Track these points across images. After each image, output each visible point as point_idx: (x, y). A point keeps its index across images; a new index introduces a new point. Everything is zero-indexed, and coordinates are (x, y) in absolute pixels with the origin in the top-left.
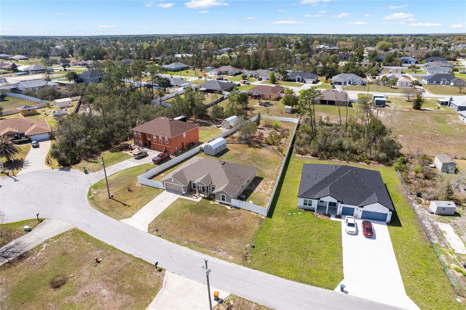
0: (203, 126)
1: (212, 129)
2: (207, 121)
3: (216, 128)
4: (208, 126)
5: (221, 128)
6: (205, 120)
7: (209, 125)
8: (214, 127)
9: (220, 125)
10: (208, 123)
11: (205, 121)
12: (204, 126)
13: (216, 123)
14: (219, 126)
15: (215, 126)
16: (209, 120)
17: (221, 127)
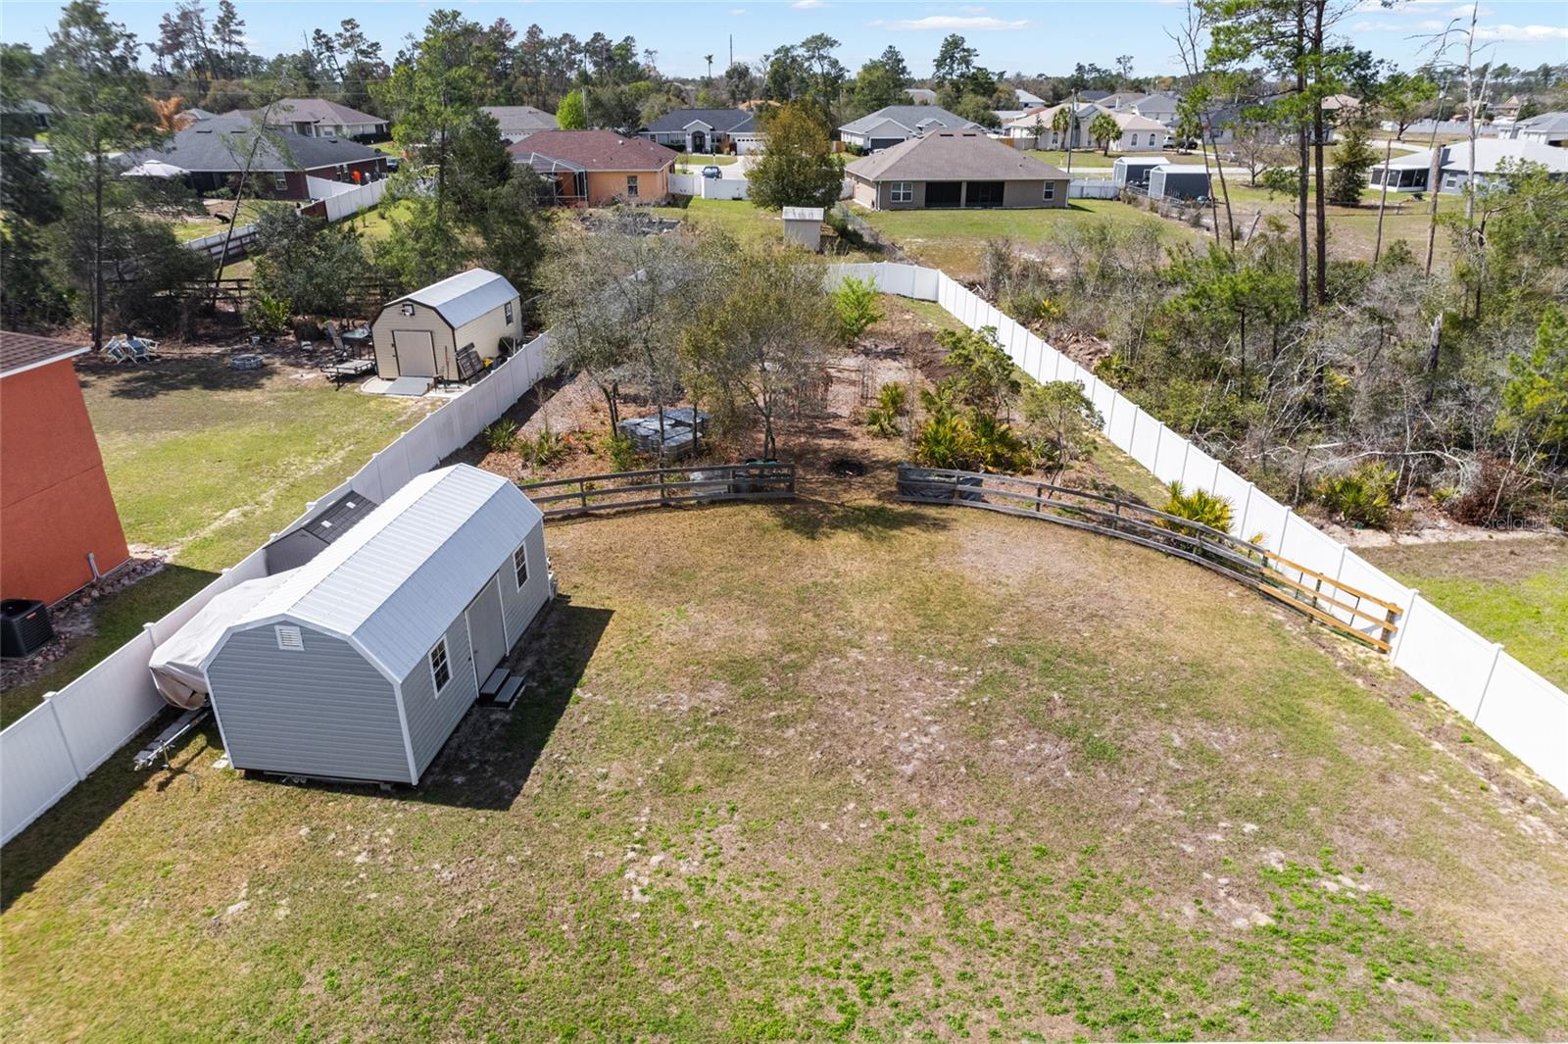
0: (186, 385)
1: (287, 404)
2: (216, 350)
3: (321, 390)
4: (231, 387)
5: (373, 386)
6: (194, 339)
7: (251, 377)
8: (296, 387)
9: (361, 363)
10: (228, 360)
11: (198, 351)
12: (196, 391)
13: (311, 355)
14: (349, 367)
15: (308, 376)
16: (242, 335)
17: (372, 372)
